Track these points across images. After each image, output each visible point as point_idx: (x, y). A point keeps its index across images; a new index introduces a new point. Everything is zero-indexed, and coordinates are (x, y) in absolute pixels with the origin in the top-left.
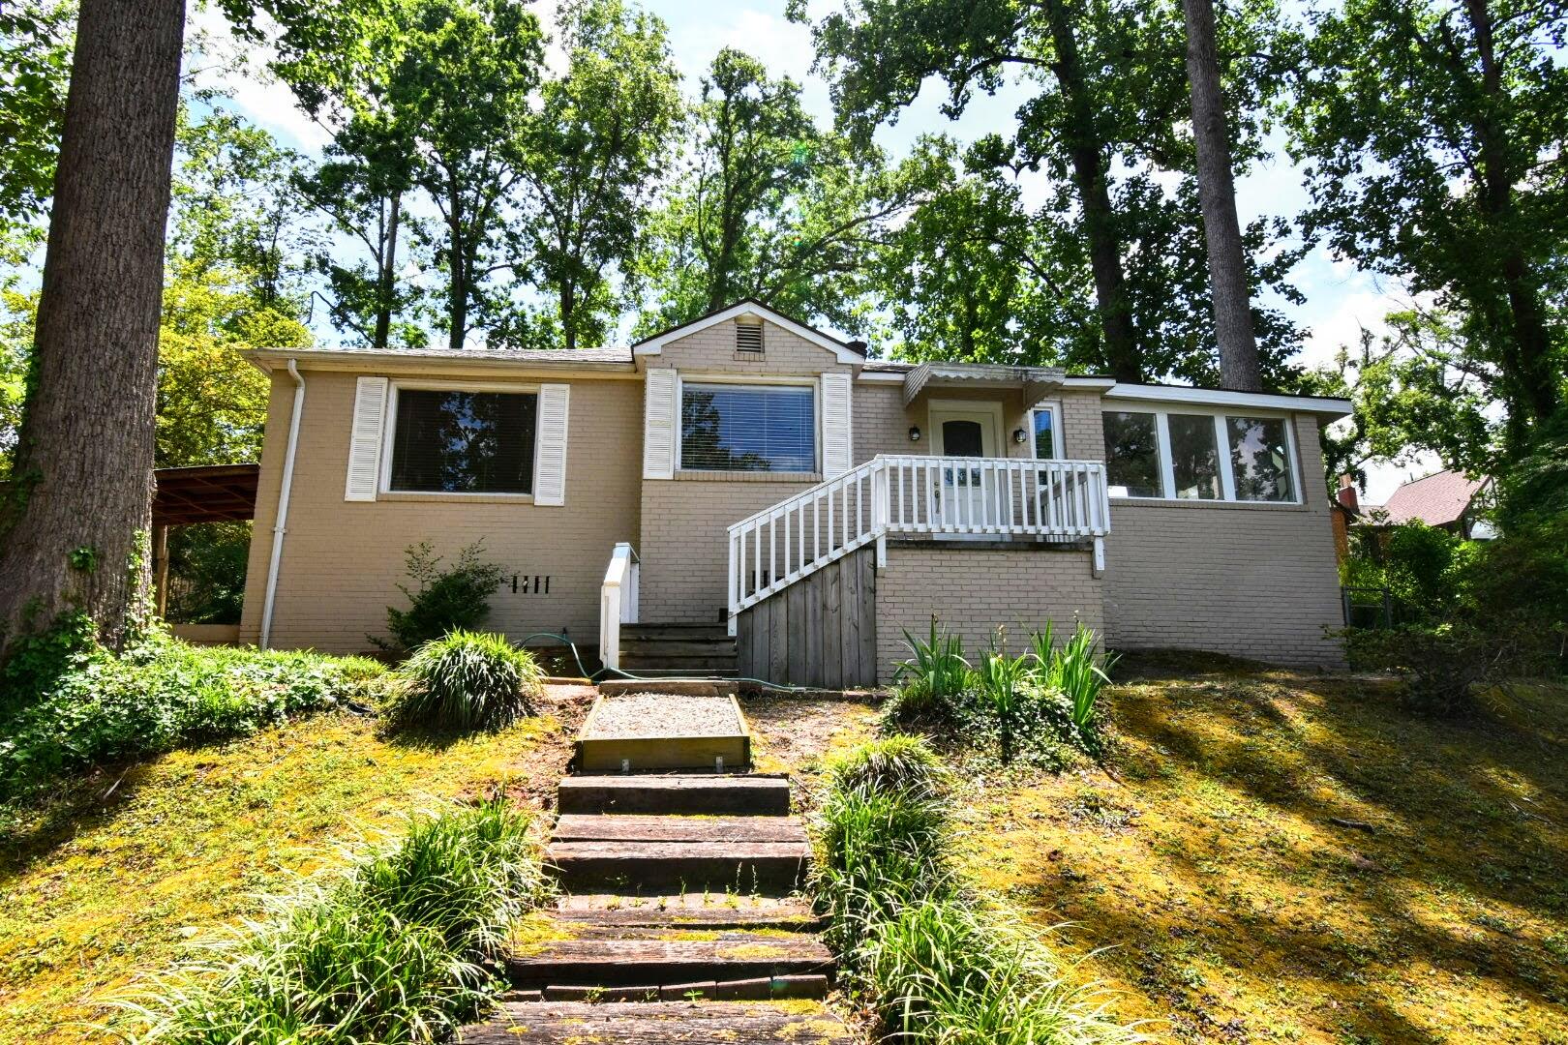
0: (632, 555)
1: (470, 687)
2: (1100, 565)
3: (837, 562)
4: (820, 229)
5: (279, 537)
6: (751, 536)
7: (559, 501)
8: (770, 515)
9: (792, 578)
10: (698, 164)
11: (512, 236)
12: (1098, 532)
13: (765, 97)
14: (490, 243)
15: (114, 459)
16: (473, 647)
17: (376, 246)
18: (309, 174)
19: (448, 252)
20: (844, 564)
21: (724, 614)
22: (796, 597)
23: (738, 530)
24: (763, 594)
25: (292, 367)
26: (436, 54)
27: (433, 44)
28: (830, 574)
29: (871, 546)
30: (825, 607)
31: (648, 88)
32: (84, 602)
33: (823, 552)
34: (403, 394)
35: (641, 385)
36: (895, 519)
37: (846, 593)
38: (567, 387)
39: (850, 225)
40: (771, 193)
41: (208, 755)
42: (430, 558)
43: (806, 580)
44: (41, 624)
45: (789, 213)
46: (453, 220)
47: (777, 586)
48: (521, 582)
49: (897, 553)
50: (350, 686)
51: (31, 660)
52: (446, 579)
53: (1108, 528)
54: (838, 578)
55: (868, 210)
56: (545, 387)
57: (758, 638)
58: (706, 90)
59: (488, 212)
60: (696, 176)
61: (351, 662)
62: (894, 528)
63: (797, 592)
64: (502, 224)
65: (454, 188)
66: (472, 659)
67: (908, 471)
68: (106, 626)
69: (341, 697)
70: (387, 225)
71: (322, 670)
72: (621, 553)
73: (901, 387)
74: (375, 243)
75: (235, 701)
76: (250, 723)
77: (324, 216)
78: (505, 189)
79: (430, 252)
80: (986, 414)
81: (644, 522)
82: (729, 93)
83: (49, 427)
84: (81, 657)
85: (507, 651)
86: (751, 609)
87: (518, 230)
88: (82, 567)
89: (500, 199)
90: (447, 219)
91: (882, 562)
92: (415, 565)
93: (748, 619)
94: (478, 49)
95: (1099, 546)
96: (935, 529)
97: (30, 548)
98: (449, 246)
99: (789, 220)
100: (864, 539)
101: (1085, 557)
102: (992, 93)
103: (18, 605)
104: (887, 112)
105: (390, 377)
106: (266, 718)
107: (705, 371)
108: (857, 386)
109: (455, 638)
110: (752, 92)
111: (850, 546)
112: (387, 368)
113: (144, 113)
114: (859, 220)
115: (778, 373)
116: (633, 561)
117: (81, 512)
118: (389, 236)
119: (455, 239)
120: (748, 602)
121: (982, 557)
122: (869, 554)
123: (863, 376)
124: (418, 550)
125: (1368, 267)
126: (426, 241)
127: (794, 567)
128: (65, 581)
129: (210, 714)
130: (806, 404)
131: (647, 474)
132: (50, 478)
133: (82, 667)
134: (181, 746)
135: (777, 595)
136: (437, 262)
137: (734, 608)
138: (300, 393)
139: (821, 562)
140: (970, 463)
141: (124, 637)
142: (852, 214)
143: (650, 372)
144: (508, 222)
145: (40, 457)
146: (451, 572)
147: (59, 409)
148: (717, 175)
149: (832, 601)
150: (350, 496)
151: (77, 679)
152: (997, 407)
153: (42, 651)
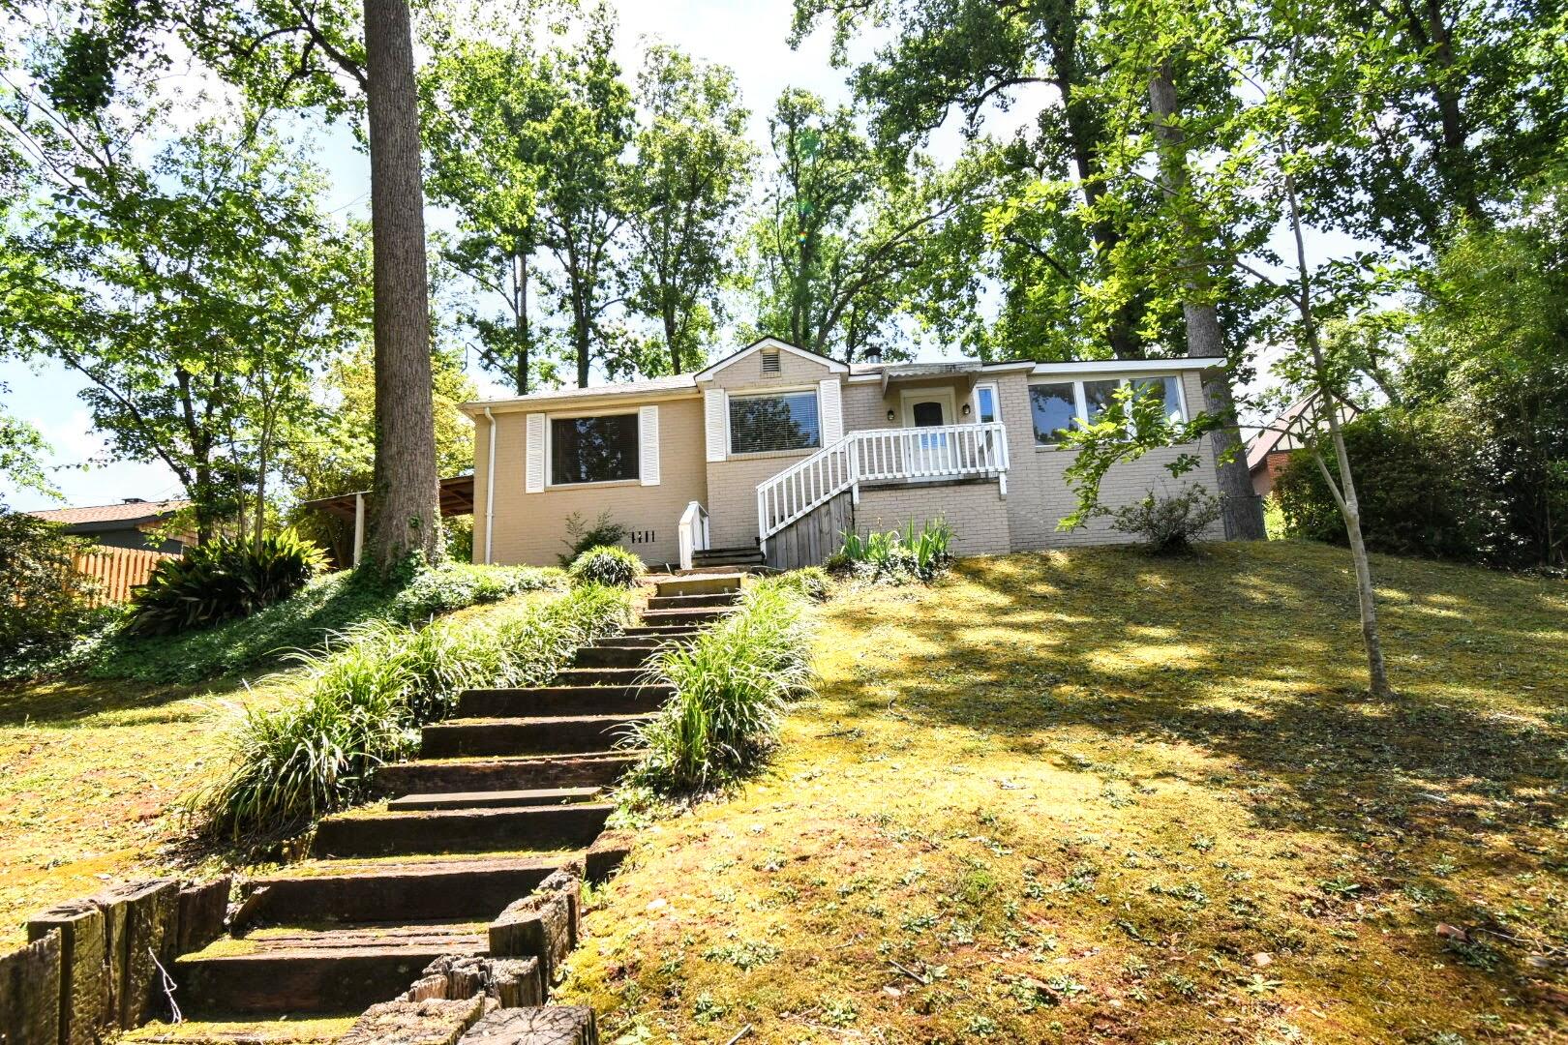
0: (701, 511)
1: (607, 571)
2: (1004, 490)
3: (827, 503)
4: (886, 232)
5: (489, 519)
6: (771, 491)
7: (658, 482)
8: (781, 477)
9: (798, 515)
10: (773, 190)
11: (621, 275)
12: (1001, 469)
13: (825, 126)
14: (602, 284)
15: (422, 472)
16: (607, 554)
17: (512, 299)
18: (453, 247)
19: (570, 297)
20: (832, 504)
21: (758, 539)
22: (802, 527)
23: (763, 488)
24: (780, 526)
25: (487, 412)
26: (548, 141)
27: (545, 134)
28: (823, 510)
29: (849, 491)
30: (821, 531)
31: (714, 142)
32: (418, 544)
33: (818, 497)
34: (555, 423)
35: (701, 401)
36: (863, 472)
37: (835, 522)
38: (656, 408)
39: (913, 226)
40: (838, 209)
41: (488, 607)
42: (581, 521)
43: (807, 515)
44: (401, 554)
45: (858, 222)
46: (573, 270)
47: (791, 520)
48: (637, 536)
49: (866, 494)
50: (548, 580)
51: (400, 571)
52: (590, 535)
53: (1007, 465)
54: (829, 513)
55: (929, 210)
56: (642, 409)
57: (779, 553)
58: (773, 127)
59: (599, 257)
60: (773, 200)
61: (546, 569)
62: (863, 478)
63: (802, 523)
64: (612, 265)
65: (568, 243)
66: (607, 559)
67: (879, 440)
68: (428, 555)
69: (544, 584)
70: (519, 278)
71: (534, 574)
72: (693, 507)
73: (880, 384)
74: (511, 296)
75: (496, 584)
76: (503, 595)
77: (467, 281)
78: (612, 234)
79: (554, 300)
80: (944, 396)
81: (710, 488)
82: (793, 126)
83: (391, 458)
84: (420, 569)
85: (625, 555)
86: (774, 536)
87: (624, 268)
88: (415, 526)
89: (608, 245)
90: (567, 269)
91: (856, 500)
92: (572, 526)
93: (773, 542)
94: (580, 130)
95: (1003, 478)
96: (908, 475)
97: (391, 518)
98: (570, 291)
99: (859, 229)
100: (844, 487)
101: (995, 487)
102: (1006, 111)
103: (390, 546)
104: (919, 137)
105: (544, 412)
106: (511, 592)
107: (743, 388)
108: (845, 386)
109: (597, 549)
110: (813, 122)
111: (835, 492)
112: (543, 407)
113: (414, 286)
114: (920, 222)
115: (791, 384)
116: (703, 514)
117: (411, 499)
118: (521, 289)
119: (576, 286)
120: (773, 532)
121: (924, 491)
122: (847, 497)
123: (851, 379)
124: (572, 518)
125: (1331, 228)
126: (552, 290)
127: (800, 508)
128: (409, 534)
129: (486, 590)
130: (811, 402)
131: (709, 459)
132: (395, 483)
133: (422, 574)
134: (476, 603)
135: (790, 526)
136: (561, 307)
137: (763, 536)
138: (493, 428)
139: (816, 503)
140: (931, 430)
141: (436, 561)
142: (914, 217)
143: (707, 392)
144: (616, 262)
145: (389, 473)
146: (593, 531)
147: (394, 449)
148: (790, 199)
149: (826, 527)
150: (529, 490)
151: (420, 578)
152: (951, 390)
153: (403, 567)
